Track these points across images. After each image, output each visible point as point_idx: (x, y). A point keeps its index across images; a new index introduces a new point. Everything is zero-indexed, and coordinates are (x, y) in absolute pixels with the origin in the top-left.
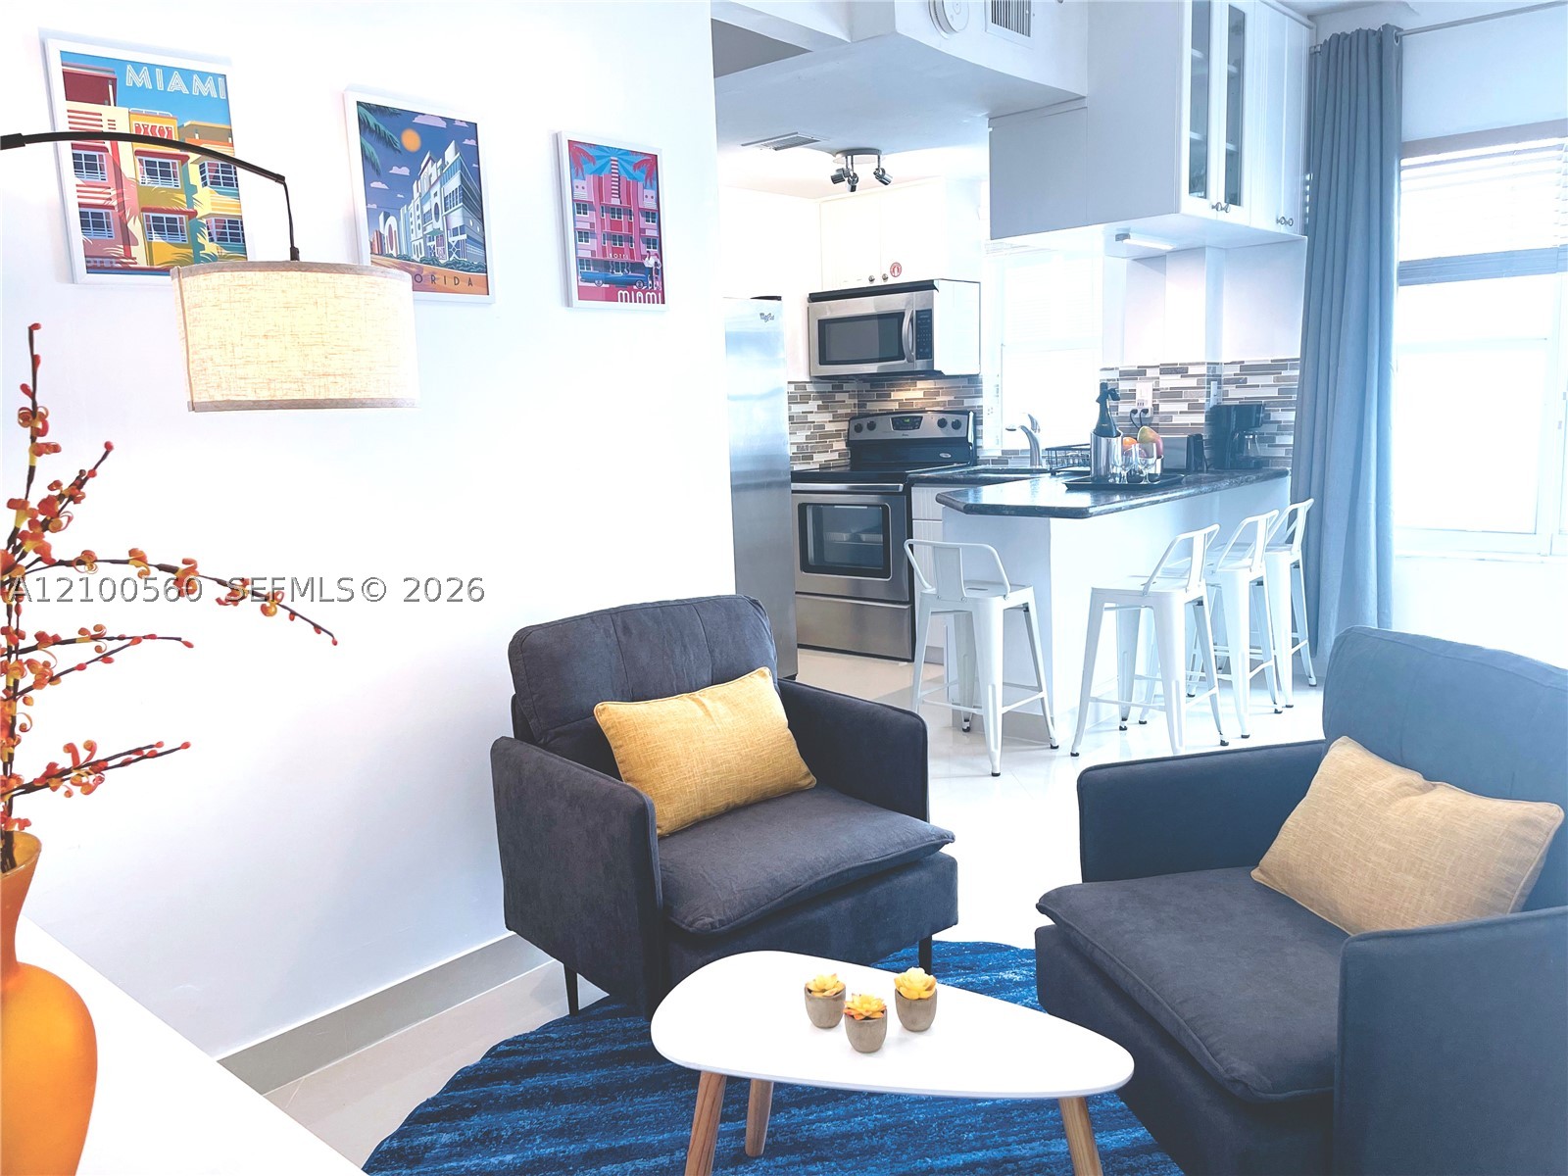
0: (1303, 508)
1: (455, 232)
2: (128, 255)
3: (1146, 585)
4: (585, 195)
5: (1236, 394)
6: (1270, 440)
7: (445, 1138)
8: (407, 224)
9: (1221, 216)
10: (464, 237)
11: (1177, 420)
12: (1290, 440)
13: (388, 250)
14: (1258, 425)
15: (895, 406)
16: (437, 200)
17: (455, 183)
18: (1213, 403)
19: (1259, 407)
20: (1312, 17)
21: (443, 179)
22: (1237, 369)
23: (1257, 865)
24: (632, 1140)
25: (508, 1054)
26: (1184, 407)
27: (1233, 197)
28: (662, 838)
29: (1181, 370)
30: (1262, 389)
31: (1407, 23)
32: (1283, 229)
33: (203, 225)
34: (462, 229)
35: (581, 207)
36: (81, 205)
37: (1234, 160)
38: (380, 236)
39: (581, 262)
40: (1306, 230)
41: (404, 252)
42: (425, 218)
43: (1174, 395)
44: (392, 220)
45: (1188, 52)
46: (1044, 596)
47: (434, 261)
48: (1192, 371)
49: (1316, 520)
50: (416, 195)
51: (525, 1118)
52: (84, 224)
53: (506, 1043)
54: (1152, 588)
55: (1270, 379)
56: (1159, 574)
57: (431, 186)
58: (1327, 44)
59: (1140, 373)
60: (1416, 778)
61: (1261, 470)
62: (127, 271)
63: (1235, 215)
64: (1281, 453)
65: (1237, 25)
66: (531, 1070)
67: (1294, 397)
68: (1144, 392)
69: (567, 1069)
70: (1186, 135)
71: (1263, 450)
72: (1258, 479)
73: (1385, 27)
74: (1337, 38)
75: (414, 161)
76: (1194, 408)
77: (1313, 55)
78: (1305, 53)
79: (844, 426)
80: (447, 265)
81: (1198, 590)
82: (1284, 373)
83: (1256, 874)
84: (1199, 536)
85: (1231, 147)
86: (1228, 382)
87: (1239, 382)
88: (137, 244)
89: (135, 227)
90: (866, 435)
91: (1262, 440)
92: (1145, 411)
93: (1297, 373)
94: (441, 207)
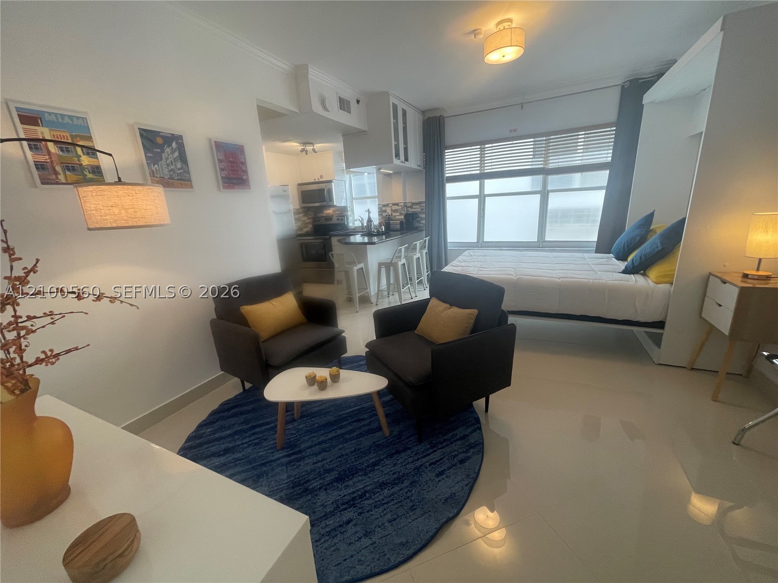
0: (427, 239)
1: (179, 169)
2: (57, 178)
3: (391, 261)
4: (222, 158)
5: (411, 210)
6: (419, 222)
7: (209, 430)
8: (162, 167)
9: (404, 165)
10: (182, 171)
11: (397, 217)
12: (424, 222)
13: (156, 175)
14: (416, 218)
15: (325, 215)
16: (171, 159)
17: (177, 154)
18: (405, 213)
19: (416, 214)
20: (423, 112)
21: (173, 152)
22: (411, 204)
23: (416, 329)
24: (263, 421)
25: (226, 404)
26: (399, 214)
27: (406, 159)
28: (264, 341)
29: (397, 204)
30: (417, 209)
31: (445, 115)
32: (419, 168)
33: (86, 168)
34: (181, 169)
35: (220, 161)
36: (34, 162)
37: (406, 149)
38: (153, 171)
39: (222, 178)
40: (425, 168)
41: (162, 176)
42: (168, 165)
43: (396, 211)
44: (156, 166)
45: (392, 120)
46: (366, 265)
47: (173, 179)
48: (400, 205)
49: (430, 241)
50: (164, 158)
51: (233, 420)
52: (37, 168)
53: (225, 401)
54: (393, 261)
55: (418, 206)
56: (394, 257)
57: (169, 155)
58: (427, 119)
59: (387, 205)
60: (448, 306)
61: (417, 229)
62: (57, 183)
63: (407, 164)
64: (422, 225)
65: (404, 113)
66: (233, 408)
67: (424, 211)
68: (389, 211)
69: (244, 406)
70: (393, 143)
71: (417, 225)
72: (417, 232)
73: (440, 115)
74: (429, 118)
75: (161, 147)
76: (401, 214)
77: (424, 123)
78: (422, 122)
79: (311, 220)
80: (178, 180)
81: (403, 261)
82: (422, 205)
83: (416, 331)
84: (403, 248)
85: (405, 146)
86: (409, 207)
87: (411, 207)
88: (60, 174)
89: (58, 168)
90: (317, 223)
91: (417, 222)
92: (389, 215)
93: (424, 205)
94: (173, 162)
